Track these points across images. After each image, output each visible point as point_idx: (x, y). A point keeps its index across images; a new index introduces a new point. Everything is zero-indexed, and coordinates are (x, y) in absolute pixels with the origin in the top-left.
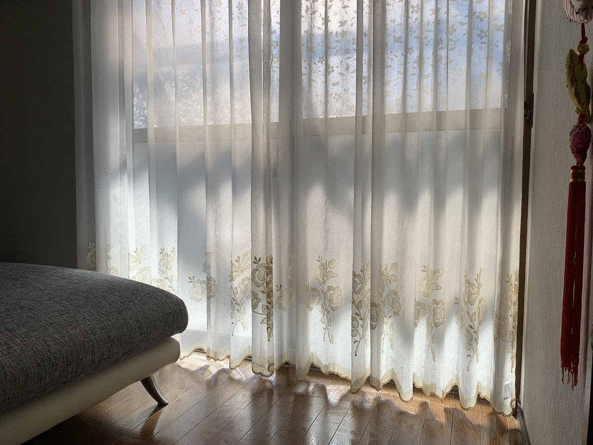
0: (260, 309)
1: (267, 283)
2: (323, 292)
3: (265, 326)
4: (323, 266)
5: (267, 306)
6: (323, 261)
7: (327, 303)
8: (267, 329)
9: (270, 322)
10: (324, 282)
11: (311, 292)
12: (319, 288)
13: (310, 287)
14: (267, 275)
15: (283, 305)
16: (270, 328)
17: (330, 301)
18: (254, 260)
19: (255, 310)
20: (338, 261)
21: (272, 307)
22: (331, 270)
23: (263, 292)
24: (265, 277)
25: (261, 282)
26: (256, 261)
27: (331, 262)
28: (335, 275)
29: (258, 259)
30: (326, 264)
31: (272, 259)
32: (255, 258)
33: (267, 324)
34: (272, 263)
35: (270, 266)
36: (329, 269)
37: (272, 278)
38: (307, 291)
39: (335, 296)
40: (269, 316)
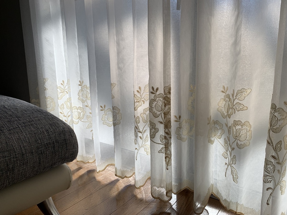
0: (158, 139)
1: (164, 114)
2: (227, 126)
3: (164, 156)
4: (229, 98)
5: (165, 137)
6: (230, 92)
7: (232, 140)
8: (166, 158)
9: (168, 152)
10: (229, 116)
11: (213, 125)
12: (223, 121)
13: (211, 121)
14: (165, 106)
15: (183, 136)
16: (168, 157)
17: (237, 137)
18: (151, 90)
19: (153, 140)
20: (249, 91)
21: (171, 138)
22: (239, 102)
23: (161, 123)
24: (163, 107)
25: (158, 113)
26: (153, 91)
27: (241, 92)
28: (245, 108)
29: (155, 89)
30: (233, 95)
31: (170, 89)
32: (153, 88)
33: (165, 154)
34: (170, 93)
35: (168, 96)
36: (236, 101)
37: (170, 109)
38: (208, 124)
39: (243, 132)
40: (167, 146)
